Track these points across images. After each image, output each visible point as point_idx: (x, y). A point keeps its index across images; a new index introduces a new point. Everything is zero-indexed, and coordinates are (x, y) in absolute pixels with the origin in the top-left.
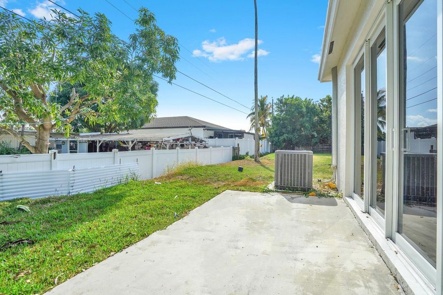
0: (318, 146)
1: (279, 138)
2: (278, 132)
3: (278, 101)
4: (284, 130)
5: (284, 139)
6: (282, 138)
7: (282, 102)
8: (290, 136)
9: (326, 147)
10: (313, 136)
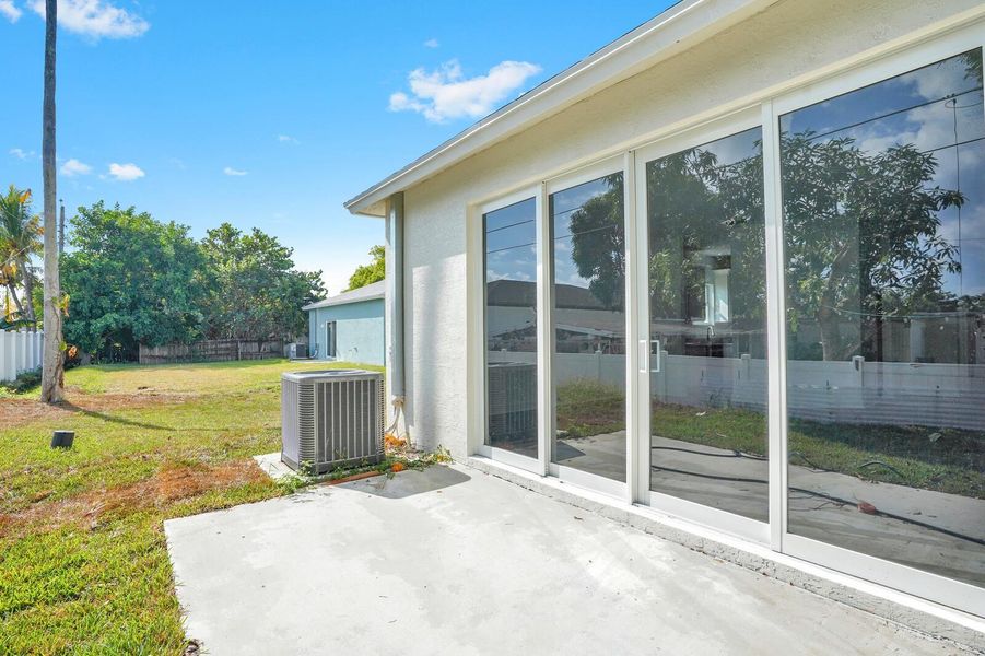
0: (205, 344)
1: (89, 325)
2: (85, 306)
3: (81, 216)
4: (105, 302)
5: (108, 327)
6: (98, 324)
7: (98, 223)
8: (127, 319)
9: (223, 346)
10: (191, 321)
